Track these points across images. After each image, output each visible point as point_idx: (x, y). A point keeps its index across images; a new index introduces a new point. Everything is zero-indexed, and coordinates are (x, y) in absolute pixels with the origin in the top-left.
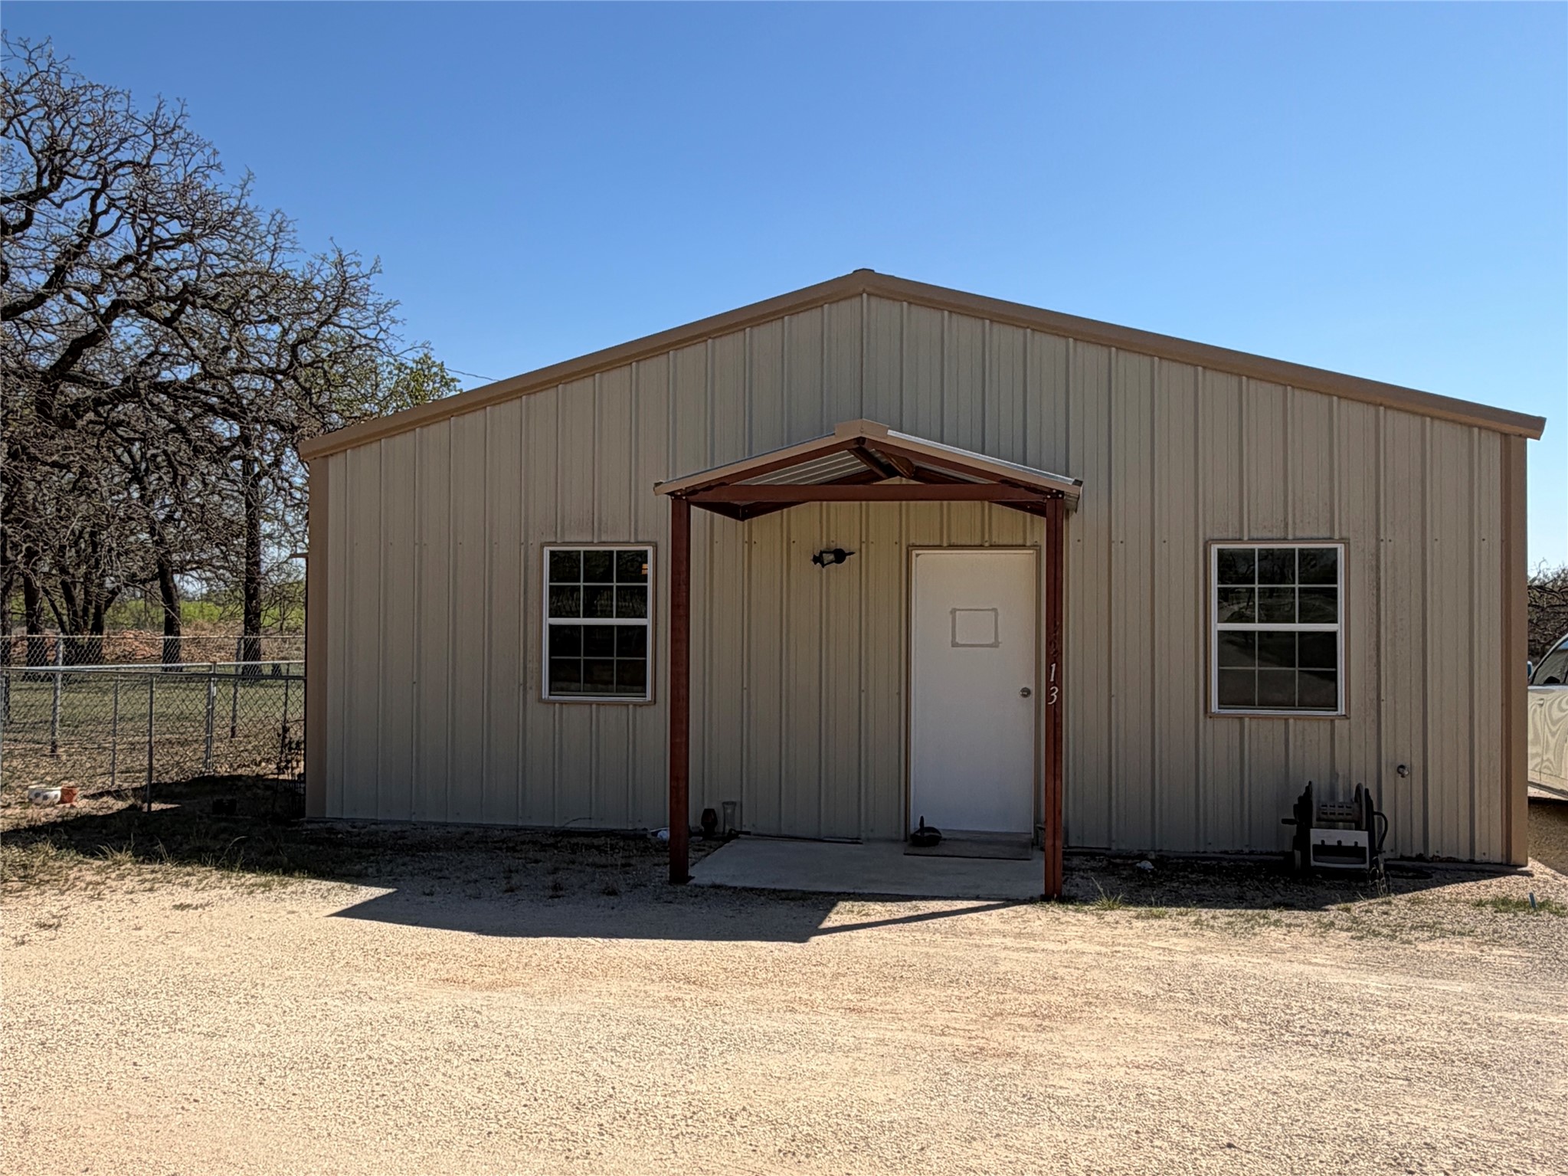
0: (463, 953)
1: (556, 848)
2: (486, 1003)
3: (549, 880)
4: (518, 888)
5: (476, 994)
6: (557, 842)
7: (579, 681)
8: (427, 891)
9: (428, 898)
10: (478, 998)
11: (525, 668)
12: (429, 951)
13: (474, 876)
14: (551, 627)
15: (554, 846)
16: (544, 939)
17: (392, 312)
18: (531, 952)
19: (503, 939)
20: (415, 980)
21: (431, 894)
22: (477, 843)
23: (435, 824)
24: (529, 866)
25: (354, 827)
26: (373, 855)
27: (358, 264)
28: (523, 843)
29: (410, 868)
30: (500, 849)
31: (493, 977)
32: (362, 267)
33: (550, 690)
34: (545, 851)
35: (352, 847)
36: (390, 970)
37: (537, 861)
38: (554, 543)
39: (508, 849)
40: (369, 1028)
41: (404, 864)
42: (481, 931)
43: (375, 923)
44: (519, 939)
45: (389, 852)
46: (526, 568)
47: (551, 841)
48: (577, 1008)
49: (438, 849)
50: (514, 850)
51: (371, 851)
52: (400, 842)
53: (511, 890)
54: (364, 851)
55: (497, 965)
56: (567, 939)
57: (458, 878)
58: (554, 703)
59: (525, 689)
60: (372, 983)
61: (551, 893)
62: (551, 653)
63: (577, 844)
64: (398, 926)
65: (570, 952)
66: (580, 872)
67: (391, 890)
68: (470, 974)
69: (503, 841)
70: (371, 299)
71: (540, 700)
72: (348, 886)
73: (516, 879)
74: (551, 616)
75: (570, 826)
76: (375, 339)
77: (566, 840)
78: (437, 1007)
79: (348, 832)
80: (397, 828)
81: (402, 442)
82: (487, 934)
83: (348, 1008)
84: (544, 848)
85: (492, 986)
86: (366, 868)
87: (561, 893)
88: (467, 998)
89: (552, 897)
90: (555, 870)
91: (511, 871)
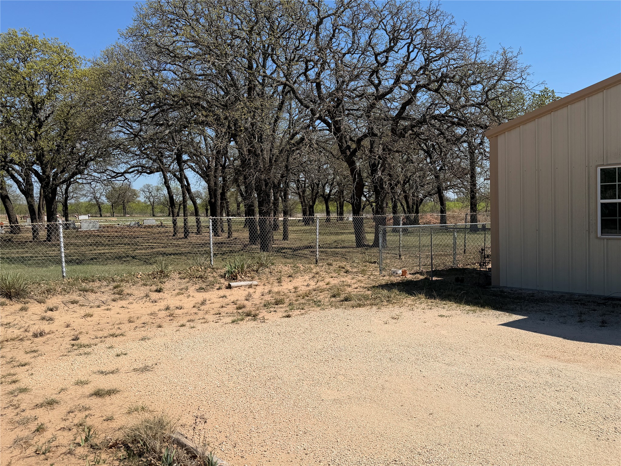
0: (556, 346)
2: (565, 368)
3: (600, 319)
4: (585, 321)
5: (560, 363)
7: (617, 229)
8: (542, 319)
9: (543, 322)
10: (562, 365)
12: (540, 343)
13: (564, 314)
14: (602, 204)
15: (604, 304)
16: (595, 344)
17: (528, 71)
18: (588, 349)
19: (575, 342)
20: (533, 354)
21: (543, 320)
22: (567, 300)
23: (547, 291)
24: (591, 312)
25: (512, 291)
28: (589, 302)
29: (535, 309)
30: (578, 304)
31: (569, 358)
33: (602, 233)
34: (599, 306)
35: (511, 299)
36: (522, 349)
37: (595, 310)
38: (603, 165)
39: (581, 304)
40: (512, 371)
41: (533, 307)
42: (565, 338)
43: (518, 330)
44: (583, 343)
45: (526, 302)
46: (589, 178)
47: (603, 302)
48: (608, 376)
49: (548, 302)
50: (584, 304)
51: (518, 301)
52: (532, 298)
53: (581, 321)
54: (516, 301)
55: (571, 353)
56: (607, 345)
57: (556, 314)
58: (604, 239)
59: (589, 232)
60: (514, 353)
61: (600, 324)
62: (602, 216)
63: (615, 304)
64: (528, 332)
65: (607, 351)
66: (616, 316)
67: (526, 317)
68: (558, 354)
69: (579, 300)
71: (597, 237)
72: (507, 314)
73: (583, 317)
74: (601, 199)
75: (612, 295)
77: (610, 302)
78: (542, 366)
79: (509, 292)
80: (530, 292)
81: (530, 126)
82: (568, 339)
83: (503, 362)
84: (599, 304)
85: (568, 361)
86: (516, 308)
87: (606, 325)
88: (555, 364)
89: (600, 326)
90: (604, 315)
91: (581, 313)
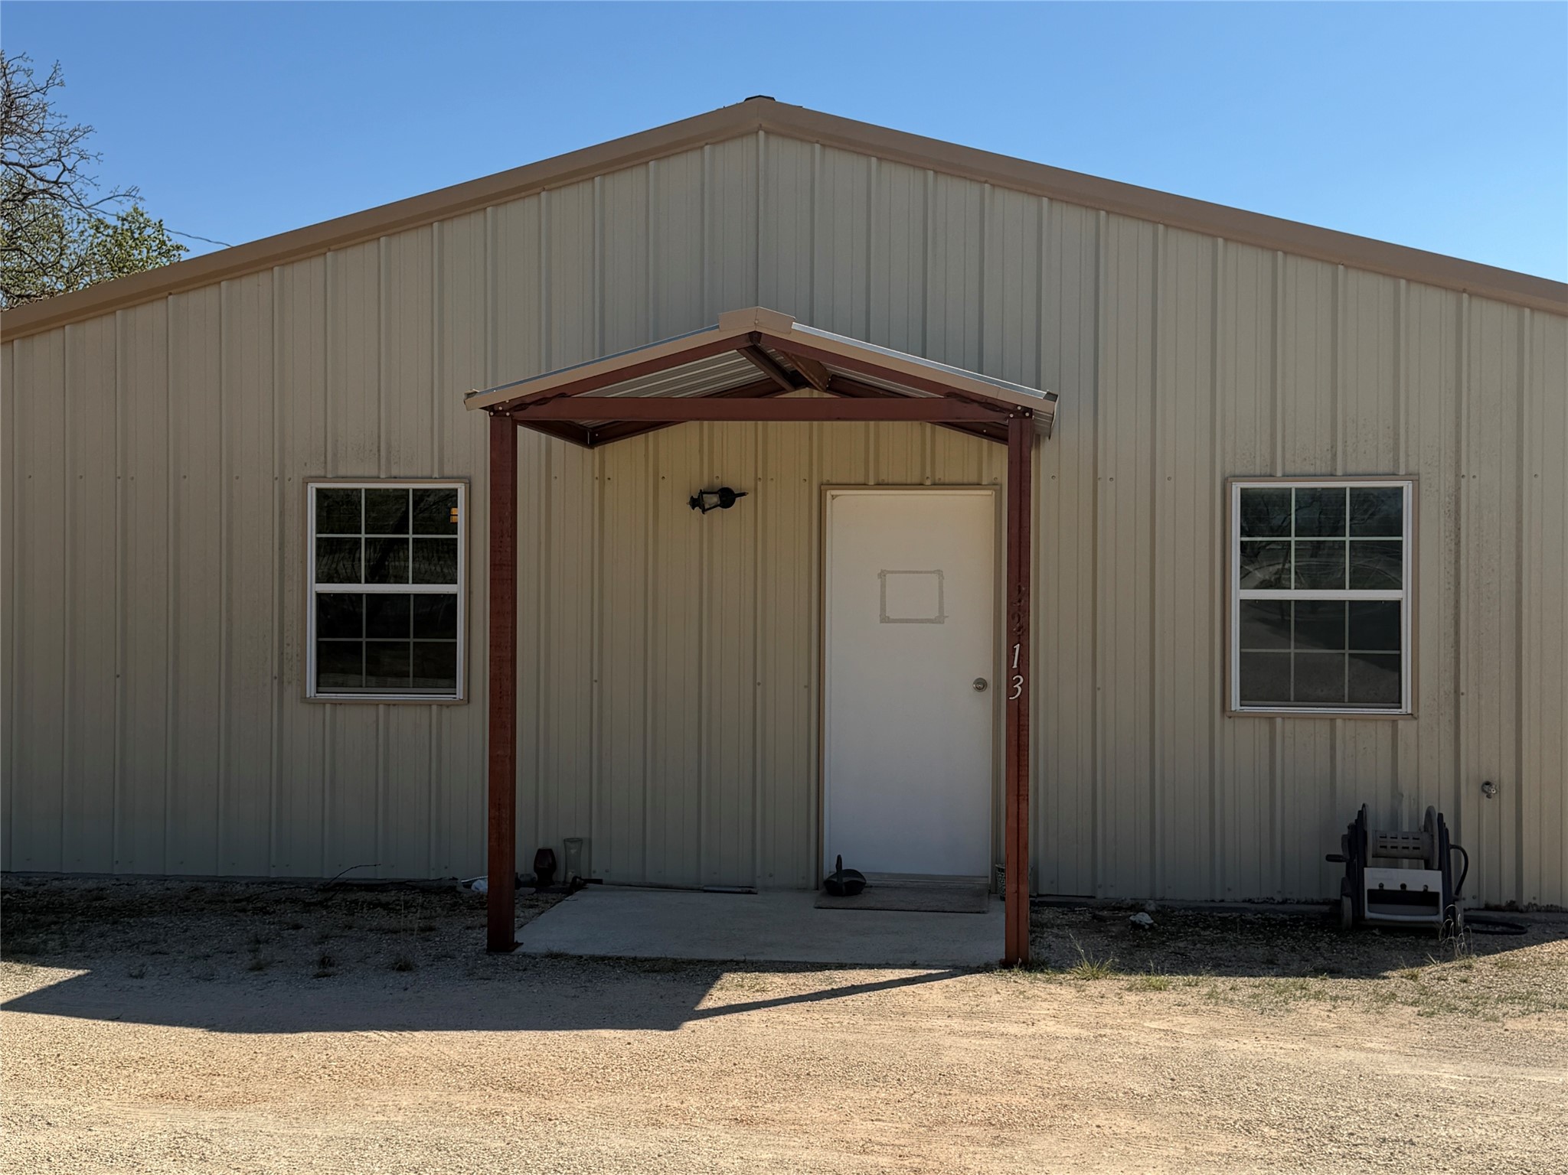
0: (186, 1058)
1: (326, 907)
2: (218, 1126)
3: (314, 953)
4: (269, 964)
5: (206, 1115)
6: (326, 900)
7: (361, 674)
8: (136, 972)
9: (137, 982)
10: (208, 1120)
11: (281, 654)
12: (136, 1056)
13: (203, 949)
14: (319, 596)
15: (322, 904)
16: (305, 1035)
17: (81, 144)
18: (286, 1054)
19: (245, 1036)
20: (115, 1097)
21: (141, 976)
22: (210, 902)
23: (147, 877)
24: (285, 933)
25: (29, 884)
26: (55, 923)
27: (29, 73)
28: (278, 902)
29: (110, 940)
30: (244, 911)
31: (229, 1090)
32: (32, 77)
33: (318, 685)
34: (309, 912)
35: (25, 912)
36: (78, 1084)
37: (297, 927)
38: (323, 478)
39: (257, 911)
40: (46, 1166)
41: (102, 935)
42: (212, 1027)
43: (57, 1019)
44: (268, 1037)
45: (80, 918)
46: (282, 513)
47: (320, 897)
48: (350, 1130)
49: (152, 913)
50: (264, 911)
51: (52, 918)
52: (97, 904)
53: (258, 967)
54: (42, 919)
55: (236, 1073)
56: (339, 1034)
57: (181, 952)
58: (323, 703)
59: (281, 683)
60: (51, 1102)
61: (317, 970)
62: (319, 634)
63: (356, 902)
64: (90, 1022)
65: (342, 1052)
66: (360, 940)
67: (81, 972)
68: (196, 1085)
69: (248, 900)
70: (50, 123)
71: (304, 699)
72: (18, 967)
73: (265, 952)
74: (318, 581)
75: (346, 876)
76: (56, 183)
77: (340, 896)
78: (147, 1133)
79: (19, 891)
80: (91, 884)
81: (96, 332)
82: (222, 1031)
83: (15, 1140)
84: (308, 907)
85: (229, 1102)
86: (45, 942)
87: (331, 970)
88: (188, 1119)
89: (317, 976)
90: (325, 938)
91: (258, 942)
